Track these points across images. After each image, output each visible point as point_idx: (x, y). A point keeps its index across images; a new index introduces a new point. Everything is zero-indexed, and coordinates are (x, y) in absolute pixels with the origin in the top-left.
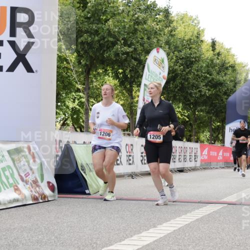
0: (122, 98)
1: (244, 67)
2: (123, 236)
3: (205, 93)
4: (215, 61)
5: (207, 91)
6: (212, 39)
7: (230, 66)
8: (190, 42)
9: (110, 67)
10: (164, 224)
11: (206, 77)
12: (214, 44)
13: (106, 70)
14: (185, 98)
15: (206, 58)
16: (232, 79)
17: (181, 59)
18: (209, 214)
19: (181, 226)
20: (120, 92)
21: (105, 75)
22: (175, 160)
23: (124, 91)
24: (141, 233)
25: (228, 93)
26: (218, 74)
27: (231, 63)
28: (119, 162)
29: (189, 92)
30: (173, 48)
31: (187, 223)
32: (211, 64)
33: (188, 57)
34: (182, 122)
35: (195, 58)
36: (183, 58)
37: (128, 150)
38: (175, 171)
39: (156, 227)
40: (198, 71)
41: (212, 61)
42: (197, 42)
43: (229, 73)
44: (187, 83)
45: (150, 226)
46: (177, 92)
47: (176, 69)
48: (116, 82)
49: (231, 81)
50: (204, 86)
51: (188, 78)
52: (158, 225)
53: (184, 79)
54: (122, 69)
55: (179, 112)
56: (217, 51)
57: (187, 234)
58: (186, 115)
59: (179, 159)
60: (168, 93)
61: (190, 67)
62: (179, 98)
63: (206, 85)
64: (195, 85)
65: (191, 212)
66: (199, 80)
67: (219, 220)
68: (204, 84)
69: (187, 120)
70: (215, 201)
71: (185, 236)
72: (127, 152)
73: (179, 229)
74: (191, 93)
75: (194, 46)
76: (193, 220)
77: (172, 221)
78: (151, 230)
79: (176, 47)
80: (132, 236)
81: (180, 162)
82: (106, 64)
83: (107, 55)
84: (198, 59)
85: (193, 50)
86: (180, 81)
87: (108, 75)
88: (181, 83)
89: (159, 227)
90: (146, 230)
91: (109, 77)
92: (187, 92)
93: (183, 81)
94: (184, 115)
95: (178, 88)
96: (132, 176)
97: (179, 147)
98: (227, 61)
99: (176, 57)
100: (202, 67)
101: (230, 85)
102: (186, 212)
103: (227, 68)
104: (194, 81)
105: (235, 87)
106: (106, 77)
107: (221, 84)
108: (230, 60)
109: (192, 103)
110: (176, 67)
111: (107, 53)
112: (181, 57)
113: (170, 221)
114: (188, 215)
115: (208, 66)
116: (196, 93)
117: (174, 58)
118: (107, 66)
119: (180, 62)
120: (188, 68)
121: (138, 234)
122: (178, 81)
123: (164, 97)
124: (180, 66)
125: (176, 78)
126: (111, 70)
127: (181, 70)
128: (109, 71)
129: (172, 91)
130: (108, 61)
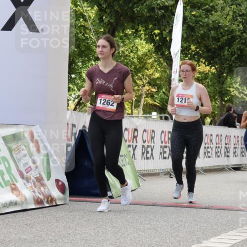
0: (159, 69)
9: (142, 27)
10: (212, 240)
13: (137, 31)
17: (240, 16)
19: (236, 242)
20: (155, 61)
21: (136, 37)
22: (228, 154)
23: (161, 59)
28: (149, 155)
31: (243, 238)
36: (243, 14)
37: (163, 139)
38: (229, 169)
39: (201, 243)
45: (193, 241)
46: (233, 62)
47: (232, 30)
48: (151, 46)
52: (204, 240)
53: (244, 44)
54: (159, 29)
59: (234, 153)
60: (222, 63)
72: (162, 142)
77: (223, 236)
81: (236, 156)
82: (136, 23)
83: (139, 9)
86: (238, 46)
87: (139, 37)
88: (240, 49)
89: (205, 243)
91: (141, 40)
93: (242, 47)
95: (236, 56)
96: (170, 175)
97: (235, 137)
99: (234, 12)
106: (137, 41)
110: (234, 27)
111: (137, 7)
112: (241, 13)
113: (220, 235)
114: (245, 227)
117: (231, 13)
118: (138, 25)
119: (239, 19)
122: (236, 46)
123: (216, 69)
124: (238, 26)
125: (233, 42)
126: (144, 31)
127: (239, 30)
128: (142, 32)
129: (226, 60)
130: (139, 18)
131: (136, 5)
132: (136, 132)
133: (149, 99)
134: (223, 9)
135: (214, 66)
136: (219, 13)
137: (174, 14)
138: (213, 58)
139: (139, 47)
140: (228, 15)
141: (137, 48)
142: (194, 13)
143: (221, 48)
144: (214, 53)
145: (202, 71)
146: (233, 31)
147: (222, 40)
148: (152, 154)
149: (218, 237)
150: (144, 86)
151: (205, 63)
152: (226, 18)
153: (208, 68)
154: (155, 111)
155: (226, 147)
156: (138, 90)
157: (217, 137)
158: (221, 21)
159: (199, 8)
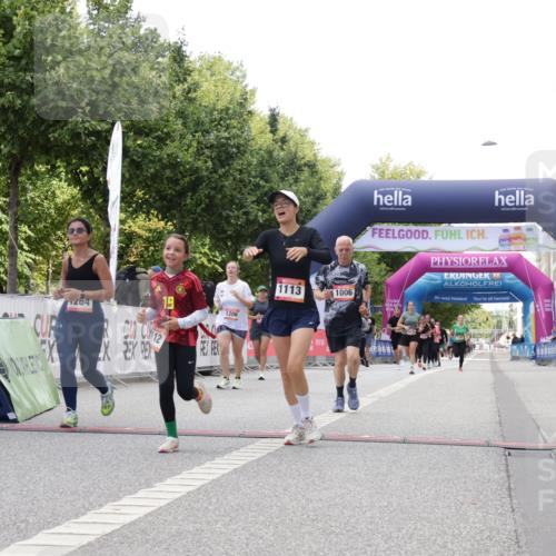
1: (333, 166)
2: (83, 506)
3: (256, 216)
4: (275, 154)
5: (260, 213)
6: (271, 110)
7: (305, 164)
8: (227, 114)
9: (62, 161)
10: (169, 481)
11: (258, 186)
12: (273, 120)
13: (54, 167)
14: (216, 226)
15: (258, 146)
16: (310, 189)
17: (208, 148)
19: (203, 483)
20: (83, 213)
21: (52, 177)
23: (91, 210)
24: (120, 498)
26: (282, 179)
27: (307, 159)
29: (224, 214)
30: (192, 124)
31: (215, 478)
32: (269, 160)
33: (223, 145)
34: (210, 275)
35: (237, 147)
36: (212, 146)
39: (152, 487)
40: (241, 171)
41: (270, 152)
42: (241, 115)
43: (303, 178)
44: (220, 196)
45: (140, 485)
46: (199, 215)
48: (76, 191)
50: (253, 202)
51: (222, 186)
52: (156, 482)
53: (214, 189)
54: (88, 165)
55: (205, 254)
56: (280, 134)
57: (214, 500)
58: (219, 260)
59: (202, 349)
60: (183, 217)
61: (228, 165)
62: (204, 226)
63: (258, 202)
64: (237, 201)
65: (223, 455)
66: (244, 190)
67: (279, 471)
68: (254, 199)
69: (220, 270)
71: (210, 504)
73: (199, 489)
74: (228, 216)
75: (234, 123)
76: (226, 472)
77: (185, 474)
78: (141, 493)
79: (198, 124)
80: (101, 506)
82: (53, 155)
83: (56, 135)
84: (243, 150)
85: (234, 131)
86: (206, 192)
87: (58, 176)
88: (208, 196)
89: (158, 486)
91: (60, 181)
92: (220, 214)
93: (212, 193)
94: (215, 261)
95: (203, 206)
98: (300, 155)
99: (199, 143)
100: (249, 164)
102: (214, 455)
103: (299, 169)
104: (234, 193)
105: (315, 205)
106: (54, 182)
108: (307, 152)
109: (230, 237)
110: (200, 164)
111: (54, 132)
112: (209, 144)
113: (180, 473)
114: (217, 460)
115: (261, 163)
116: (238, 217)
117: (195, 144)
118: (56, 159)
119: (207, 152)
120: (224, 167)
122: (203, 191)
123: (174, 224)
124: (206, 162)
125: (198, 186)
126: (65, 167)
127: (207, 168)
128: (62, 169)
129: (189, 211)
130: (56, 148)
131: (51, 130)
134: (182, 137)
135: (171, 220)
136: (177, 143)
137: (108, 143)
138: (169, 209)
139: (58, 192)
140: (190, 146)
141: (53, 193)
142: (139, 142)
143: (182, 194)
144: (171, 201)
145: (153, 227)
146: (197, 170)
147: (182, 182)
149: (178, 477)
150: (66, 250)
151: (157, 216)
152: (187, 150)
153: (162, 223)
156: (57, 256)
158: (181, 155)
159: (147, 135)
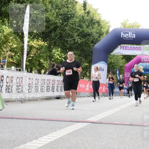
0: (16, 43)
1: (107, 23)
2: (13, 145)
3: (78, 41)
4: (85, 17)
5: (79, 40)
6: (84, 1)
7: (96, 22)
8: (67, 3)
9: (6, 19)
10: (44, 137)
11: (78, 30)
12: (85, 5)
13: (3, 21)
14: (63, 44)
15: (79, 15)
16: (98, 31)
17: (60, 15)
18: (77, 130)
19: (56, 138)
20: (14, 38)
21: (3, 24)
22: (54, 90)
23: (17, 37)
24: (26, 143)
25: (94, 42)
26: (87, 27)
27: (97, 20)
28: (10, 91)
29: (66, 40)
30: (55, 6)
31: (61, 136)
32: (82, 20)
33: (65, 14)
34: (60, 62)
35: (71, 15)
36: (62, 14)
37: (18, 82)
38: (54, 98)
39: (38, 139)
40: (72, 24)
41: (83, 17)
42: (73, 3)
43: (95, 27)
44: (64, 33)
45: (34, 138)
46: (57, 40)
47: (56, 22)
48: (11, 30)
49: (97, 33)
50: (76, 36)
51: (65, 29)
52: (39, 137)
53: (62, 30)
55: (58, 54)
56: (87, 10)
57: (60, 145)
58: (63, 57)
59: (57, 89)
60: (50, 40)
61: (67, 21)
62: (58, 44)
63: (78, 35)
64: (71, 35)
65: (64, 128)
66: (74, 31)
67: (85, 134)
68: (77, 34)
69: (64, 60)
70: (82, 120)
71: (59, 146)
73: (55, 140)
74: (67, 41)
75: (70, 6)
76: (65, 134)
77: (50, 135)
78: (34, 141)
79: (57, 6)
80: (19, 146)
81: (58, 91)
82: (3, 17)
84: (73, 16)
85: (70, 9)
86: (59, 31)
87: (5, 24)
88: (60, 33)
89: (40, 139)
90: (30, 141)
91: (6, 26)
92: (65, 40)
93: (62, 32)
94: (62, 57)
95: (58, 36)
96: (22, 101)
97: (57, 81)
98: (94, 18)
99: (57, 13)
100: (75, 21)
101: (96, 36)
102: (60, 128)
103: (94, 24)
104: (70, 32)
105: (99, 37)
106: (3, 26)
107: (89, 35)
108: (97, 17)
109: (68, 48)
110: (57, 21)
111: (4, 8)
112: (61, 14)
113: (48, 134)
114: (62, 130)
115: (80, 21)
116: (71, 41)
117: (55, 13)
118: (4, 18)
120: (66, 22)
121: (24, 144)
122: (58, 31)
123: (47, 43)
124: (59, 20)
125: (56, 29)
126: (8, 21)
127: (60, 22)
128: (6, 22)
129: (53, 39)
130: (5, 14)
131: (3, 7)
132: (2, 78)
133: (11, 59)
134: (51, 11)
135: (46, 42)
136: (49, 13)
138: (46, 38)
139: (5, 30)
140: (53, 14)
141: (3, 30)
143: (50, 32)
144: (46, 34)
145: (40, 44)
147: (51, 28)
148: (11, 90)
149: (48, 136)
150: (8, 52)
151: (41, 40)
152: (53, 16)
153: (43, 43)
154: (14, 66)
155: (52, 86)
156: (4, 54)
157: (48, 81)
158: (50, 17)
